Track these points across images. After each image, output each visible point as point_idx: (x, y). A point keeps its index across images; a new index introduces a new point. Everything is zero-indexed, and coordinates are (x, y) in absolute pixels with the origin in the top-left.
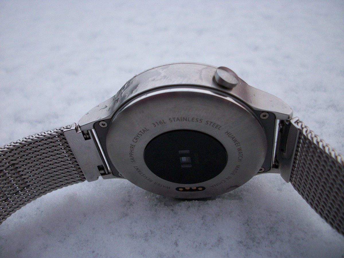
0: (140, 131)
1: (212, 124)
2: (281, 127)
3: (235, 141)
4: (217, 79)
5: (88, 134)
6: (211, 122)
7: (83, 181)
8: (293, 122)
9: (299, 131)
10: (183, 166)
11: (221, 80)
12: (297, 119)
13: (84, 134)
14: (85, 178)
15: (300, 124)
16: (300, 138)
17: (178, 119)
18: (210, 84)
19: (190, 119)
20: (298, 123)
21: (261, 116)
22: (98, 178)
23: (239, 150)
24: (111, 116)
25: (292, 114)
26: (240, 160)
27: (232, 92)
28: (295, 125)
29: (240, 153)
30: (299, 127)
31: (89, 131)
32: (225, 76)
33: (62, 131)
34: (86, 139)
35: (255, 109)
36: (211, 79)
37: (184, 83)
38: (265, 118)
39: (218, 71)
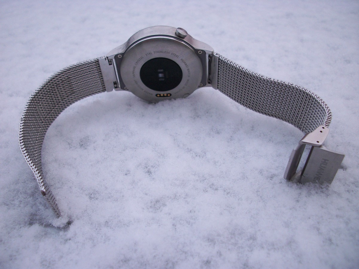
0: (139, 59)
1: (174, 55)
2: (209, 58)
3: (186, 65)
4: (177, 33)
5: (111, 62)
6: (174, 54)
7: (104, 92)
8: (215, 54)
9: (218, 58)
10: (160, 80)
11: (179, 34)
12: (216, 53)
13: (109, 62)
14: (105, 90)
15: (218, 55)
16: (219, 62)
17: (158, 52)
18: (174, 36)
19: (164, 52)
20: (217, 55)
21: (199, 52)
22: (113, 90)
23: (188, 70)
24: (124, 51)
25: (214, 51)
26: (189, 76)
27: (184, 40)
28: (216, 55)
29: (189, 72)
30: (218, 56)
31: (112, 60)
32: (181, 32)
33: (98, 59)
34: (110, 65)
35: (195, 49)
36: (174, 33)
37: (161, 34)
38: (200, 53)
39: (178, 29)
